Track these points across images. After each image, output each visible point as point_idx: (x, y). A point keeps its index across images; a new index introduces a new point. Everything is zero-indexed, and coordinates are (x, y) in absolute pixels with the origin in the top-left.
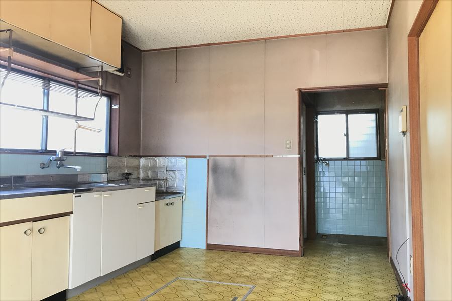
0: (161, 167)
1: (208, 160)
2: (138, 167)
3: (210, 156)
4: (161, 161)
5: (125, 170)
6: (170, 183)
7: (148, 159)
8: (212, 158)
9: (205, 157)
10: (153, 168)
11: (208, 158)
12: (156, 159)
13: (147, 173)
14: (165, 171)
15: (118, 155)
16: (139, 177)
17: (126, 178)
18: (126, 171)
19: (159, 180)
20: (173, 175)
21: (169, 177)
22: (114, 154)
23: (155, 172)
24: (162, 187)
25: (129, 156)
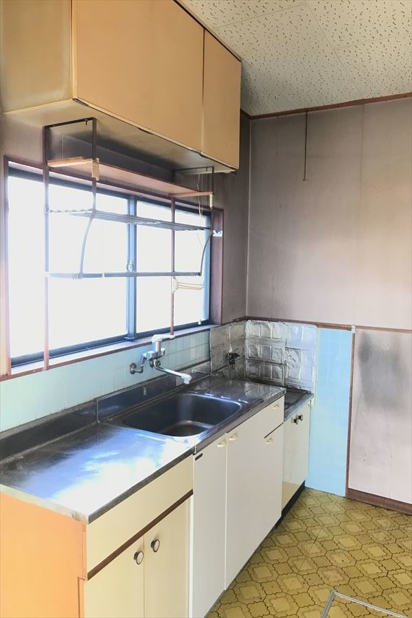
0: (277, 341)
1: (354, 335)
2: (242, 339)
3: (357, 327)
4: (277, 330)
5: (229, 349)
6: (290, 372)
7: (257, 323)
8: (360, 331)
9: (349, 328)
10: (265, 341)
11: (353, 331)
12: (270, 324)
13: (256, 349)
14: (284, 349)
15: (222, 325)
16: (244, 356)
17: (230, 363)
18: (231, 351)
19: (274, 363)
20: (296, 358)
21: (289, 360)
23: (267, 349)
24: (279, 378)
25: (234, 321)
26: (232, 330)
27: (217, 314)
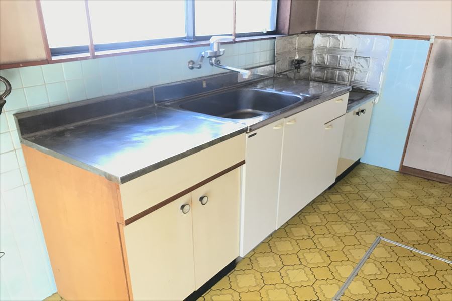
0: (346, 50)
1: (432, 44)
2: (311, 49)
3: (436, 37)
4: (346, 41)
5: (295, 56)
6: (357, 76)
7: (327, 36)
8: (440, 40)
9: (428, 38)
10: (333, 51)
11: (432, 41)
12: (340, 37)
13: (324, 58)
14: (352, 58)
15: (289, 35)
16: (310, 64)
17: (296, 68)
18: (297, 57)
19: (341, 69)
20: (365, 65)
21: (357, 67)
22: (283, 31)
23: (335, 57)
24: (344, 81)
25: (302, 33)
26: (299, 41)
27: (284, 26)
